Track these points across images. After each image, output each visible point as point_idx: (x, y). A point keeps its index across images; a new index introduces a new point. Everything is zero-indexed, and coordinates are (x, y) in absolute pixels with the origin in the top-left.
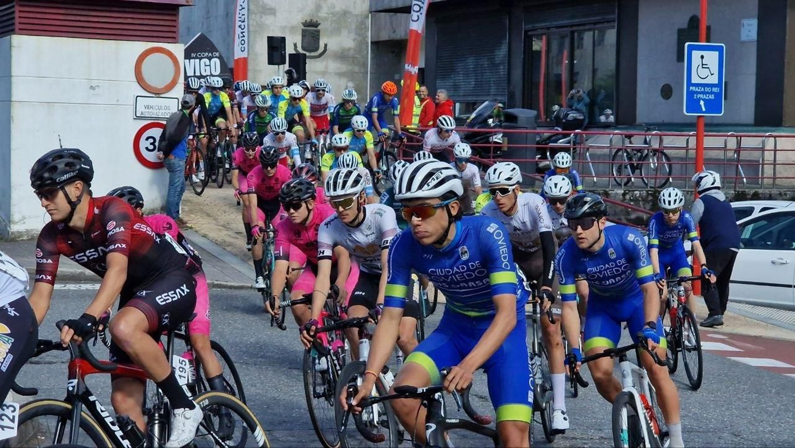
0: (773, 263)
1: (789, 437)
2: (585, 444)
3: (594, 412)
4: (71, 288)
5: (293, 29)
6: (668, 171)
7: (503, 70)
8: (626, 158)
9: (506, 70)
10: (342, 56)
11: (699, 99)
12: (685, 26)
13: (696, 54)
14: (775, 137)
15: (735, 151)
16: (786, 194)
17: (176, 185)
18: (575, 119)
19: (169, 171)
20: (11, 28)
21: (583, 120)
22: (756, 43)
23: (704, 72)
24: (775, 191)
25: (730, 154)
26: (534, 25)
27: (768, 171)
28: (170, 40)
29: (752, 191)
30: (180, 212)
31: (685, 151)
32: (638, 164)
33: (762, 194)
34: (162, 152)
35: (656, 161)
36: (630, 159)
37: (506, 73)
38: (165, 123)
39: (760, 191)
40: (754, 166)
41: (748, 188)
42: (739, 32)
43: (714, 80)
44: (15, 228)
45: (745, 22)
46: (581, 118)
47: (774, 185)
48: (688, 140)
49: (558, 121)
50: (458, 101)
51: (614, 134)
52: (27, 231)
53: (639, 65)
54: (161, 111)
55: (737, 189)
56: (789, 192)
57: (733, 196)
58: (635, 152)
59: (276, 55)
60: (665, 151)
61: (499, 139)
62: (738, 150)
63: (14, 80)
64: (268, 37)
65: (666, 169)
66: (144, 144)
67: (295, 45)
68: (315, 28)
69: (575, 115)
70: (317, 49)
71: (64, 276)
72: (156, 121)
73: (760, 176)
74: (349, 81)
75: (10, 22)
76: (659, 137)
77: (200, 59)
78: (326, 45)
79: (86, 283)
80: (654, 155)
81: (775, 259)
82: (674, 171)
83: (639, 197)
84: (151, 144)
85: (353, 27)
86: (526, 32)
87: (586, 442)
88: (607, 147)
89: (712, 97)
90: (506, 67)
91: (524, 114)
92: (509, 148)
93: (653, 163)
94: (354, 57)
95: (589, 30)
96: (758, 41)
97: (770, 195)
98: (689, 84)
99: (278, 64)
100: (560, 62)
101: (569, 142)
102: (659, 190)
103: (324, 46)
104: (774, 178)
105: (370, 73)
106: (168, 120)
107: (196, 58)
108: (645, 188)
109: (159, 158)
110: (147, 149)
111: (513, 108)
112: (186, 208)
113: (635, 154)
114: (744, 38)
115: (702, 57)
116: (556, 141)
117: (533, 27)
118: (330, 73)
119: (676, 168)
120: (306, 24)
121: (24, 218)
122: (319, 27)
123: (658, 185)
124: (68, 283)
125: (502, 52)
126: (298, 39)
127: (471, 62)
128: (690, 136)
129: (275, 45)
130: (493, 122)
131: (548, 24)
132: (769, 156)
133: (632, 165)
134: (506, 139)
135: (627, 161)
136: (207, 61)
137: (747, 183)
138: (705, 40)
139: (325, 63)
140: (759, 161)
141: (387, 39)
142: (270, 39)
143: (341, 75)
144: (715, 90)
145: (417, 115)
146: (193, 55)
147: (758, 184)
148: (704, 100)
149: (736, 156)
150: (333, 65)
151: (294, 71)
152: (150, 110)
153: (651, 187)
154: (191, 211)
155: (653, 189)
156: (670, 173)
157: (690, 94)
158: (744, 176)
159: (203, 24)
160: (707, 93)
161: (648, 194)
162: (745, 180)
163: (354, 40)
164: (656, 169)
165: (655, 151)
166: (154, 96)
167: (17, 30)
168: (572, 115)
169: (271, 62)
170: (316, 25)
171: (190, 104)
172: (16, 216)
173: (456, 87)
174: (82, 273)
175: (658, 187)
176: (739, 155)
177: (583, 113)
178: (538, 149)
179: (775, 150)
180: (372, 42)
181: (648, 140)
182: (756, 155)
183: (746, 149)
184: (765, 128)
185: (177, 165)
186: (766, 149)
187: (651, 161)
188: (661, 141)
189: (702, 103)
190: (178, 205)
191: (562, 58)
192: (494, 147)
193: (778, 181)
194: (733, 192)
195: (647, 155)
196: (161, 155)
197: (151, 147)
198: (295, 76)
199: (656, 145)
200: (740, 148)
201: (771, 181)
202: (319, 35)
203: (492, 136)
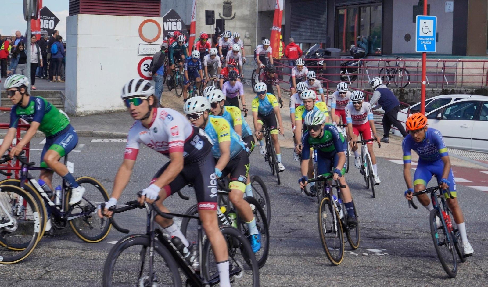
0: (461, 127)
1: (468, 220)
2: (364, 225)
3: (368, 207)
4: (106, 141)
5: (218, 5)
6: (408, 78)
7: (324, 27)
8: (386, 73)
9: (326, 27)
10: (243, 19)
11: (424, 44)
12: (417, 4)
13: (422, 21)
14: (463, 61)
15: (443, 69)
16: (468, 91)
17: (159, 88)
18: (361, 53)
19: (155, 81)
20: (78, 10)
21: (365, 53)
22: (453, 13)
23: (426, 31)
24: (462, 89)
25: (440, 70)
26: (341, 4)
27: (459, 78)
28: (156, 16)
29: (451, 89)
30: (161, 102)
31: (417, 69)
32: (392, 76)
33: (456, 90)
34: (151, 72)
35: (402, 74)
36: (389, 73)
37: (326, 28)
38: (153, 57)
39: (455, 89)
40: (452, 76)
41: (449, 87)
42: (444, 8)
43: (431, 34)
44: (79, 110)
45: (448, 3)
46: (364, 52)
47: (462, 86)
48: (418, 63)
49: (352, 53)
50: (301, 43)
51: (380, 61)
52: (85, 112)
53: (393, 24)
54: (151, 51)
55: (443, 88)
56: (470, 90)
57: (441, 91)
58: (391, 69)
59: (210, 19)
60: (406, 69)
61: (322, 63)
62: (444, 68)
63: (79, 36)
64: (206, 11)
65: (407, 78)
66: (143, 68)
67: (220, 13)
68: (229, 5)
69: (360, 50)
70: (230, 16)
71: (103, 135)
72: (149, 56)
73: (455, 81)
74: (246, 32)
75: (78, 8)
76: (403, 62)
77: (172, 22)
78: (235, 14)
79: (114, 139)
80: (401, 71)
81: (462, 125)
82: (411, 79)
83: (393, 92)
84: (146, 68)
85: (249, 4)
86: (336, 7)
87: (364, 224)
88: (377, 67)
89: (430, 43)
90: (326, 25)
91: (334, 51)
92: (326, 68)
93: (400, 75)
94: (249, 20)
95: (369, 6)
96: (453, 12)
97: (460, 91)
98: (419, 36)
99: (211, 24)
100: (354, 20)
101: (357, 65)
102: (404, 88)
103: (234, 14)
104: (462, 82)
105: (258, 28)
106: (155, 56)
107: (169, 21)
108: (396, 87)
109: (150, 75)
110: (144, 70)
111: (329, 48)
112: (164, 100)
113: (391, 71)
114: (447, 10)
115: (425, 23)
116: (350, 64)
117: (340, 5)
118: (237, 28)
119: (412, 78)
120: (225, 3)
121: (83, 105)
122: (232, 5)
123: (403, 86)
124: (104, 139)
125: (324, 17)
126: (221, 10)
127: (308, 23)
128: (419, 61)
129: (209, 15)
130: (319, 54)
131: (347, 3)
132: (459, 71)
133: (389, 76)
134: (325, 64)
135: (387, 74)
136: (175, 23)
137: (448, 84)
138: (426, 14)
139: (234, 23)
140: (454, 73)
141: (266, 10)
142: (207, 12)
143: (243, 28)
144: (432, 39)
145: (281, 52)
146: (168, 20)
147: (454, 85)
148: (426, 44)
149: (443, 71)
150: (238, 24)
151: (219, 28)
152: (146, 51)
153: (399, 87)
154: (166, 101)
155: (400, 88)
156: (409, 80)
157: (419, 41)
158: (447, 81)
159: (173, 3)
160: (428, 41)
161: (398, 91)
162: (447, 83)
163: (250, 11)
164: (402, 78)
165: (401, 69)
166: (148, 43)
167: (80, 11)
168: (359, 50)
169: (207, 23)
170: (230, 3)
171: (165, 48)
172: (79, 104)
173: (300, 35)
174: (111, 133)
175: (403, 87)
176: (444, 71)
177: (365, 50)
178: (341, 68)
179: (463, 68)
180: (258, 12)
181: (398, 63)
182: (453, 71)
183: (448, 68)
184: (458, 56)
185: (159, 78)
186: (458, 67)
187: (399, 74)
188: (404, 64)
189: (425, 46)
190: (160, 98)
191: (355, 19)
192: (319, 68)
193: (464, 84)
194: (441, 90)
195: (397, 71)
196: (151, 73)
197: (146, 69)
198: (219, 31)
199: (401, 66)
200: (445, 67)
201: (461, 84)
202: (231, 8)
203: (318, 61)
